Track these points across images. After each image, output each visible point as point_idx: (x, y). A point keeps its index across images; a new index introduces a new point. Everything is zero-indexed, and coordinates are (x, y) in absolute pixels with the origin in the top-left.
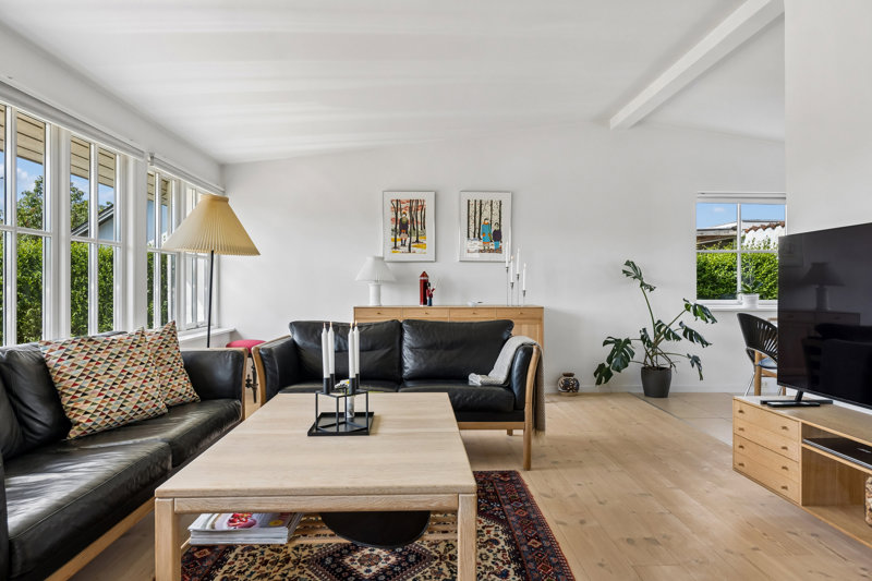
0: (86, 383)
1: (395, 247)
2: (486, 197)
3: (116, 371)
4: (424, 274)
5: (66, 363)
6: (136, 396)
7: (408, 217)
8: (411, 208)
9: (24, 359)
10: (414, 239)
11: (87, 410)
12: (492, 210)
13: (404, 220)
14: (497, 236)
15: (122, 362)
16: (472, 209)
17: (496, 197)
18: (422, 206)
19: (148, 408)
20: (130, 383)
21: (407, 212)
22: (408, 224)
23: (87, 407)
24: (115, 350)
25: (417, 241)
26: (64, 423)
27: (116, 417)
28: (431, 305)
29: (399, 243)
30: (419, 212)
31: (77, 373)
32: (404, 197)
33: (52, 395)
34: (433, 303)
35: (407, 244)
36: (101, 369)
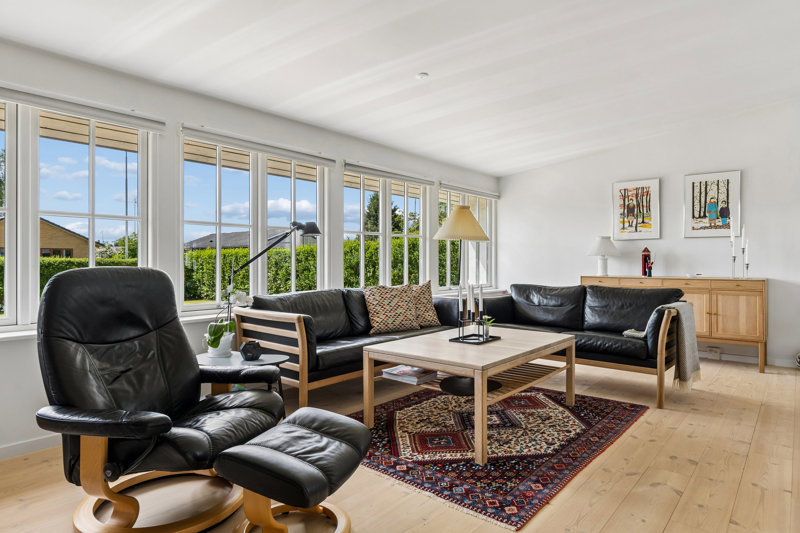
0: (379, 308)
1: (624, 228)
2: (711, 178)
3: (393, 304)
4: (646, 250)
5: (372, 298)
6: (401, 318)
7: (635, 203)
8: (637, 195)
9: (355, 295)
10: (640, 220)
11: (377, 321)
12: (718, 189)
13: (631, 205)
14: (725, 213)
15: (396, 300)
16: (697, 190)
17: (722, 177)
18: (648, 192)
19: (407, 324)
20: (399, 311)
21: (634, 199)
22: (635, 208)
23: (378, 320)
24: (393, 293)
25: (643, 222)
26: (369, 326)
27: (391, 326)
28: (650, 275)
29: (627, 225)
30: (645, 198)
31: (375, 303)
32: (631, 186)
33: (366, 313)
34: (653, 274)
35: (634, 225)
36: (386, 302)
